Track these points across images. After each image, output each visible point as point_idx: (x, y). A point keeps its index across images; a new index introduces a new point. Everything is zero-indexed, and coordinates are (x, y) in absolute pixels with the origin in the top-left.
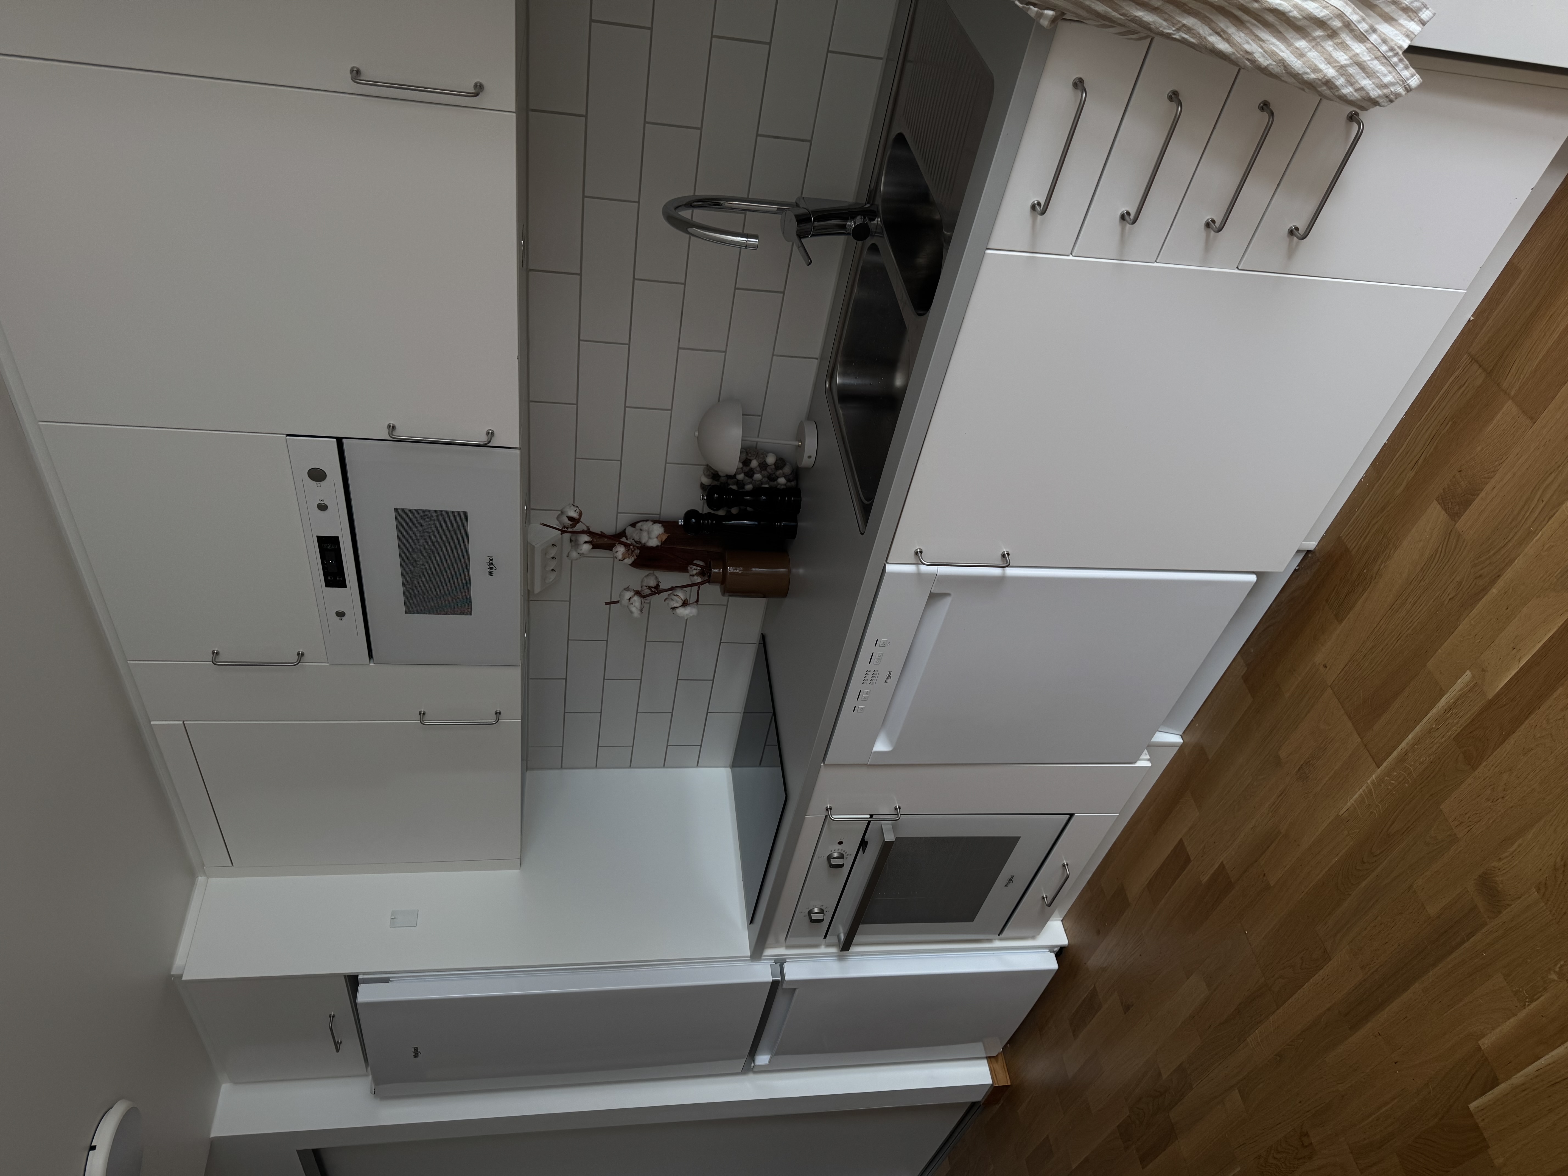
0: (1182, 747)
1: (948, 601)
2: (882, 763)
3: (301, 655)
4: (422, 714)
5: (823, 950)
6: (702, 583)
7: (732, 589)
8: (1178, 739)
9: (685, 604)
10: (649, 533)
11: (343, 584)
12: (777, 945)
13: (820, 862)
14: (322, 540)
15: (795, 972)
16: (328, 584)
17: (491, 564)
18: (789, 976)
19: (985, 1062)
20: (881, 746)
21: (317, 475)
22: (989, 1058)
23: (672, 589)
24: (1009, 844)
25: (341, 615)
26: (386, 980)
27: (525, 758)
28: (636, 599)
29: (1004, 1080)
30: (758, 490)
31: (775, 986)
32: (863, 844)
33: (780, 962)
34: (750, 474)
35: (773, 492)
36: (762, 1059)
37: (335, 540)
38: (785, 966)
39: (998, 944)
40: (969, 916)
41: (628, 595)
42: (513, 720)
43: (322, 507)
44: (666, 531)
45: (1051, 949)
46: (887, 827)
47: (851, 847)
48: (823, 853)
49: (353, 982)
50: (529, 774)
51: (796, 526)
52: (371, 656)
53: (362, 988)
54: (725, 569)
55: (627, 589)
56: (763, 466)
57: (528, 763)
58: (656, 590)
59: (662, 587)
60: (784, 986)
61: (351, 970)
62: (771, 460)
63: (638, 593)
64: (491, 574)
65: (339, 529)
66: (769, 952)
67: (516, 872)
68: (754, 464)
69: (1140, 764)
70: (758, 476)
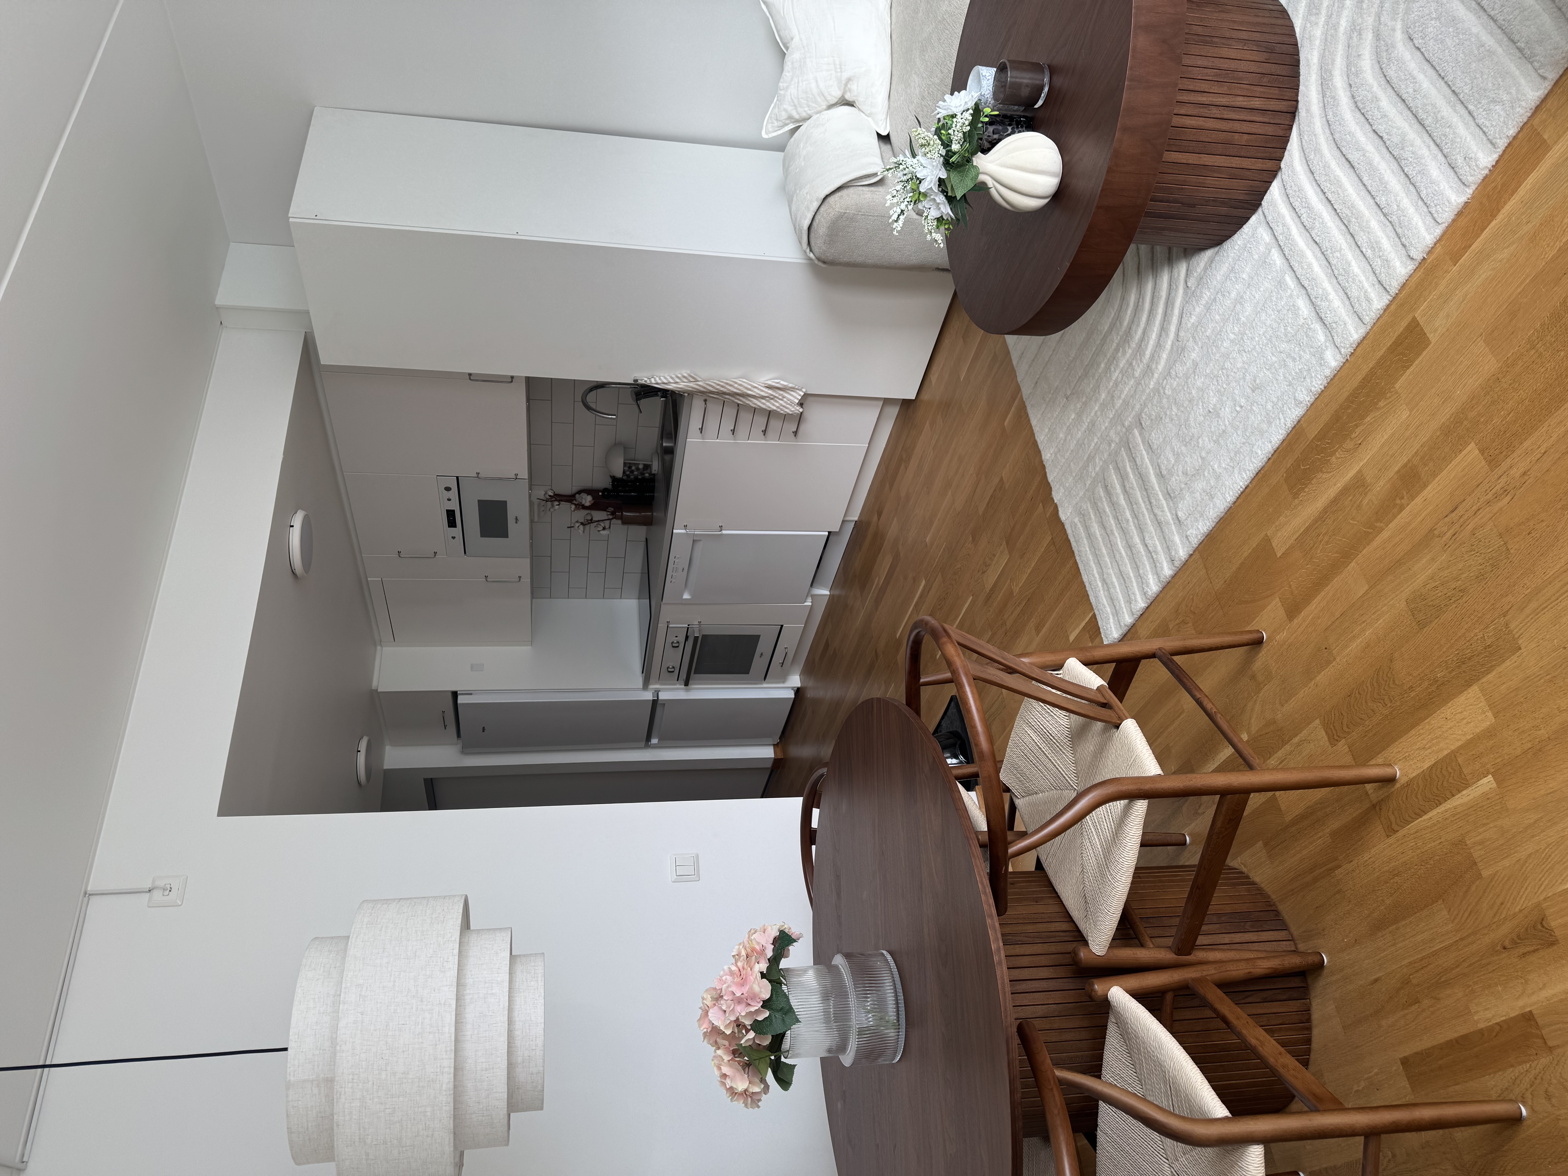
0: (831, 597)
1: (701, 542)
2: (687, 603)
3: (435, 553)
4: (486, 577)
5: (678, 686)
6: (613, 519)
7: (626, 522)
8: (828, 593)
9: (604, 529)
10: (586, 500)
11: (455, 526)
12: (655, 683)
13: (668, 645)
14: (448, 511)
15: (663, 696)
16: (449, 526)
17: (516, 519)
18: (660, 698)
19: (772, 748)
20: (686, 596)
21: (448, 489)
22: (774, 745)
23: (599, 521)
24: (755, 639)
25: (454, 538)
26: (471, 694)
27: (532, 593)
28: (581, 527)
29: (780, 756)
30: (636, 479)
31: (655, 703)
32: (687, 637)
33: (657, 692)
34: (632, 472)
35: (644, 479)
36: (654, 741)
37: (454, 511)
38: (660, 693)
39: (765, 685)
40: (747, 672)
41: (577, 525)
42: (527, 580)
43: (449, 500)
44: (593, 499)
45: (792, 688)
46: (696, 630)
47: (682, 639)
48: (669, 641)
49: (455, 695)
50: (534, 600)
51: (653, 496)
52: (465, 553)
53: (460, 697)
54: (622, 513)
55: (577, 522)
56: (638, 469)
57: (533, 597)
58: (591, 521)
59: (594, 519)
60: (659, 702)
61: (454, 689)
62: (641, 467)
63: (582, 524)
64: (516, 523)
65: (454, 506)
66: (651, 687)
67: (529, 647)
68: (633, 468)
69: (806, 604)
70: (636, 473)
